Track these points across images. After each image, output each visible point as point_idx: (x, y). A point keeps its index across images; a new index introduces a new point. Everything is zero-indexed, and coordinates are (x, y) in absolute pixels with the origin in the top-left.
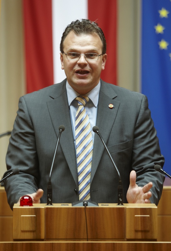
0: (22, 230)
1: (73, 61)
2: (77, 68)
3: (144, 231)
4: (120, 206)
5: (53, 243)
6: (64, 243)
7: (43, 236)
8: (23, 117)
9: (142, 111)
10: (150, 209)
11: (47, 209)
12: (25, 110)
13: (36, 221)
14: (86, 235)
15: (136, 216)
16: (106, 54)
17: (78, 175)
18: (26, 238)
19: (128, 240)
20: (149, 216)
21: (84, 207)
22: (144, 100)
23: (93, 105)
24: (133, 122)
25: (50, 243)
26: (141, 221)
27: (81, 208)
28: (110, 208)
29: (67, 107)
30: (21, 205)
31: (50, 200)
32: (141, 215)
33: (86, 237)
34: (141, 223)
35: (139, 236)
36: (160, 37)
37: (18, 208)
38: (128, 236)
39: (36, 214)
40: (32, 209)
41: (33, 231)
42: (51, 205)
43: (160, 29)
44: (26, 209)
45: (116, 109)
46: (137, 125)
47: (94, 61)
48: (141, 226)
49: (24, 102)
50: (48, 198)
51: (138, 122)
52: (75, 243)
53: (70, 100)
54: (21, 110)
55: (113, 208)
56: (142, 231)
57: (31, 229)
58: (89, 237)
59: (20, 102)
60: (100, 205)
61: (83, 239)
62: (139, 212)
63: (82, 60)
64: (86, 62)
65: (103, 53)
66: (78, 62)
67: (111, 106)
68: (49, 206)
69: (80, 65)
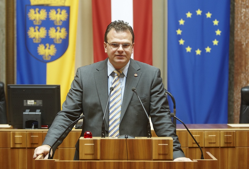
0: (85, 153)
1: (114, 49)
2: (117, 53)
3: (165, 154)
4: (149, 138)
5: (105, 162)
6: (112, 162)
7: (99, 157)
8: (77, 80)
9: (156, 78)
10: (168, 140)
11: (101, 140)
12: (79, 76)
13: (94, 148)
14: (126, 157)
15: (159, 144)
16: (134, 43)
17: (109, 120)
18: (88, 159)
19: (154, 160)
20: (167, 144)
21: (125, 139)
22: (157, 72)
24: (150, 85)
25: (103, 162)
26: (162, 148)
27: (123, 140)
28: (142, 140)
29: (107, 76)
30: (85, 138)
31: (103, 135)
32: (162, 144)
33: (126, 158)
34: (162, 149)
35: (161, 157)
36: (179, 37)
37: (83, 140)
38: (154, 158)
39: (94, 143)
40: (92, 140)
41: (92, 154)
42: (104, 137)
44: (88, 140)
45: (139, 77)
46: (152, 87)
48: (162, 151)
49: (79, 71)
50: (102, 133)
51: (152, 85)
52: (119, 162)
53: (109, 73)
54: (77, 76)
55: (144, 140)
56: (163, 154)
57: (91, 153)
58: (129, 158)
59: (77, 71)
60: (136, 138)
61: (125, 159)
62: (161, 142)
63: (121, 48)
64: (123, 50)
66: (118, 50)
67: (136, 75)
68: (103, 138)
69: (119, 52)
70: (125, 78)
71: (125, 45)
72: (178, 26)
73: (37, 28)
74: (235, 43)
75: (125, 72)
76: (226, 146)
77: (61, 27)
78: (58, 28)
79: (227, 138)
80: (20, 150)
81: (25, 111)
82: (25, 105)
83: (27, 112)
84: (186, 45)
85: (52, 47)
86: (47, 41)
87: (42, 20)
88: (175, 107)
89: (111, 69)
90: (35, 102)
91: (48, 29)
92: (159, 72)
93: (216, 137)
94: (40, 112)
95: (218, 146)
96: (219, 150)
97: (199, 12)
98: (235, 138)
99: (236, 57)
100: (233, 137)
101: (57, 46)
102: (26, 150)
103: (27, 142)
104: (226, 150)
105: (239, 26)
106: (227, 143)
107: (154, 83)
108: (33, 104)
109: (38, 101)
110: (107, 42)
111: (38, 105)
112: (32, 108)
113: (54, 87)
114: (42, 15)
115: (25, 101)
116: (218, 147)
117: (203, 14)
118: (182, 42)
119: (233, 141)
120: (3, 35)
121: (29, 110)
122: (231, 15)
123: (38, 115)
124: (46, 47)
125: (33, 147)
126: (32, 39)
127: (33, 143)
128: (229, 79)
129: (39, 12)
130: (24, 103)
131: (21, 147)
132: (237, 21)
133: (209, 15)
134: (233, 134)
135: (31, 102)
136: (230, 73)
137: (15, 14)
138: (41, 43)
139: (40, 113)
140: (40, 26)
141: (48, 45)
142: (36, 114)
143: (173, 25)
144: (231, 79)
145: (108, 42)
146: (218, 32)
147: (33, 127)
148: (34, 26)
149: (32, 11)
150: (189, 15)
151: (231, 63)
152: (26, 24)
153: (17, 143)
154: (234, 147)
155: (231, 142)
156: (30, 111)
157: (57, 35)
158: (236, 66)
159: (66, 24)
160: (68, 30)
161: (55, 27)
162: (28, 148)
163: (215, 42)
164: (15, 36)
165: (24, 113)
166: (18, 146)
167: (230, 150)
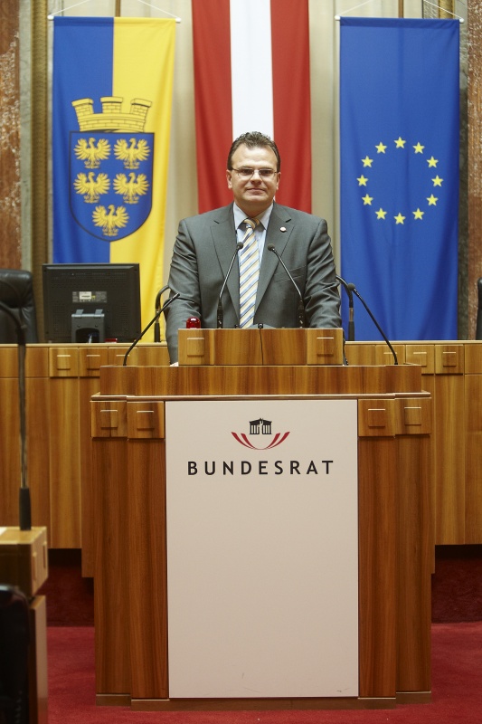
0: (189, 354)
1: (245, 178)
2: (249, 185)
3: (328, 356)
7: (212, 360)
8: (183, 240)
13: (205, 344)
14: (261, 359)
15: (318, 338)
16: (280, 172)
17: (240, 307)
19: (310, 365)
20: (333, 338)
22: (321, 224)
23: (264, 228)
25: (220, 367)
26: (324, 344)
29: (234, 230)
30: (188, 327)
32: (324, 337)
33: (261, 362)
34: (324, 346)
35: (323, 359)
36: (363, 191)
38: (309, 360)
39: (204, 336)
40: (199, 331)
41: (201, 356)
43: (363, 181)
44: (192, 331)
45: (289, 232)
46: (310, 250)
47: (270, 179)
48: (323, 349)
49: (184, 225)
52: (248, 368)
53: (237, 223)
54: (181, 234)
55: (292, 331)
56: (325, 356)
57: (199, 354)
58: (265, 362)
59: (180, 225)
61: (258, 365)
62: (322, 334)
63: (256, 176)
64: (261, 180)
65: (278, 171)
66: (252, 179)
67: (283, 229)
69: (253, 182)
70: (265, 231)
71: (265, 172)
72: (361, 170)
73: (91, 174)
74: (470, 201)
75: (265, 222)
76: (446, 372)
77: (137, 173)
78: (132, 175)
79: (447, 358)
80: (68, 382)
81: (75, 313)
82: (75, 301)
83: (79, 314)
84: (376, 206)
85: (121, 210)
86: (111, 199)
87: (101, 160)
88: (351, 305)
89: (239, 217)
90: (93, 294)
91: (112, 178)
92: (325, 224)
93: (427, 356)
94: (103, 313)
95: (432, 372)
96: (434, 379)
97: (400, 143)
98: (462, 357)
99: (471, 227)
100: (459, 356)
101: (129, 209)
102: (79, 382)
103: (79, 366)
104: (445, 379)
105: (476, 167)
106: (448, 366)
107: (313, 242)
108: (90, 298)
109: (99, 293)
110: (231, 169)
111: (98, 300)
112: (88, 307)
113: (128, 267)
114: (101, 151)
115: (75, 293)
116: (432, 375)
117: (409, 147)
118: (367, 200)
119: (459, 363)
120: (27, 191)
121: (82, 311)
122: (461, 151)
123: (99, 318)
124: (108, 212)
125: (90, 375)
126: (82, 196)
127: (92, 367)
128: (459, 273)
129: (95, 144)
130: (74, 297)
131: (69, 375)
132: (473, 158)
133: (419, 148)
134: (459, 350)
135: (85, 296)
136: (460, 261)
137: (50, 151)
138: (99, 204)
139: (103, 315)
140: (97, 172)
141: (112, 207)
142: (95, 318)
143: (350, 167)
144: (464, 273)
145: (234, 167)
146: (437, 181)
147: (90, 340)
148: (86, 172)
149: (82, 143)
150: (381, 148)
151: (463, 242)
152: (70, 167)
153: (62, 368)
154: (460, 374)
155: (454, 364)
156: (84, 313)
157: (130, 187)
158: (471, 245)
159: (147, 168)
160: (150, 179)
161: (127, 172)
162: (81, 378)
163: (432, 200)
164: (51, 192)
165: (73, 316)
166: (63, 374)
167: (453, 380)
